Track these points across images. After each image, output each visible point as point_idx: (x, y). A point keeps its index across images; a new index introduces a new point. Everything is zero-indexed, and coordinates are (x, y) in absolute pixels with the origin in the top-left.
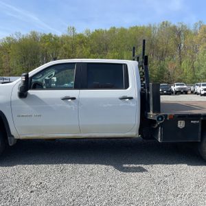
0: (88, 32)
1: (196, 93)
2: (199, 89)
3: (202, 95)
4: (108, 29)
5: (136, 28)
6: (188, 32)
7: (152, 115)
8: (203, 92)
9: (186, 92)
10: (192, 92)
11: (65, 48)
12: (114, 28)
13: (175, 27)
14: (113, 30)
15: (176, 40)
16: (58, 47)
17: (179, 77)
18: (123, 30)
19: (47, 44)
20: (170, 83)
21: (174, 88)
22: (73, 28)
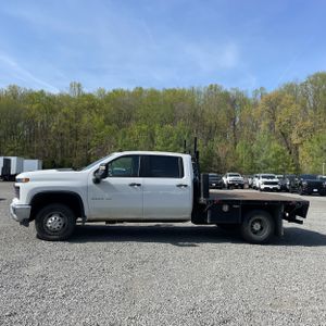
0: (101, 92)
1: (255, 188)
2: (259, 182)
3: (261, 190)
4: (132, 90)
5: (174, 92)
6: (245, 101)
7: (202, 200)
8: (263, 187)
9: (241, 186)
10: (250, 187)
11: (65, 114)
12: (141, 88)
13: (227, 94)
14: (140, 91)
15: (229, 111)
16: (53, 112)
17: (233, 165)
18: (154, 93)
19: (35, 107)
20: (222, 173)
21: (226, 180)
22: (79, 85)
